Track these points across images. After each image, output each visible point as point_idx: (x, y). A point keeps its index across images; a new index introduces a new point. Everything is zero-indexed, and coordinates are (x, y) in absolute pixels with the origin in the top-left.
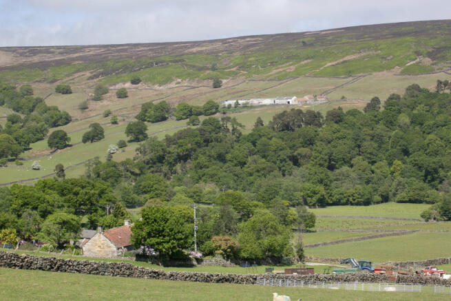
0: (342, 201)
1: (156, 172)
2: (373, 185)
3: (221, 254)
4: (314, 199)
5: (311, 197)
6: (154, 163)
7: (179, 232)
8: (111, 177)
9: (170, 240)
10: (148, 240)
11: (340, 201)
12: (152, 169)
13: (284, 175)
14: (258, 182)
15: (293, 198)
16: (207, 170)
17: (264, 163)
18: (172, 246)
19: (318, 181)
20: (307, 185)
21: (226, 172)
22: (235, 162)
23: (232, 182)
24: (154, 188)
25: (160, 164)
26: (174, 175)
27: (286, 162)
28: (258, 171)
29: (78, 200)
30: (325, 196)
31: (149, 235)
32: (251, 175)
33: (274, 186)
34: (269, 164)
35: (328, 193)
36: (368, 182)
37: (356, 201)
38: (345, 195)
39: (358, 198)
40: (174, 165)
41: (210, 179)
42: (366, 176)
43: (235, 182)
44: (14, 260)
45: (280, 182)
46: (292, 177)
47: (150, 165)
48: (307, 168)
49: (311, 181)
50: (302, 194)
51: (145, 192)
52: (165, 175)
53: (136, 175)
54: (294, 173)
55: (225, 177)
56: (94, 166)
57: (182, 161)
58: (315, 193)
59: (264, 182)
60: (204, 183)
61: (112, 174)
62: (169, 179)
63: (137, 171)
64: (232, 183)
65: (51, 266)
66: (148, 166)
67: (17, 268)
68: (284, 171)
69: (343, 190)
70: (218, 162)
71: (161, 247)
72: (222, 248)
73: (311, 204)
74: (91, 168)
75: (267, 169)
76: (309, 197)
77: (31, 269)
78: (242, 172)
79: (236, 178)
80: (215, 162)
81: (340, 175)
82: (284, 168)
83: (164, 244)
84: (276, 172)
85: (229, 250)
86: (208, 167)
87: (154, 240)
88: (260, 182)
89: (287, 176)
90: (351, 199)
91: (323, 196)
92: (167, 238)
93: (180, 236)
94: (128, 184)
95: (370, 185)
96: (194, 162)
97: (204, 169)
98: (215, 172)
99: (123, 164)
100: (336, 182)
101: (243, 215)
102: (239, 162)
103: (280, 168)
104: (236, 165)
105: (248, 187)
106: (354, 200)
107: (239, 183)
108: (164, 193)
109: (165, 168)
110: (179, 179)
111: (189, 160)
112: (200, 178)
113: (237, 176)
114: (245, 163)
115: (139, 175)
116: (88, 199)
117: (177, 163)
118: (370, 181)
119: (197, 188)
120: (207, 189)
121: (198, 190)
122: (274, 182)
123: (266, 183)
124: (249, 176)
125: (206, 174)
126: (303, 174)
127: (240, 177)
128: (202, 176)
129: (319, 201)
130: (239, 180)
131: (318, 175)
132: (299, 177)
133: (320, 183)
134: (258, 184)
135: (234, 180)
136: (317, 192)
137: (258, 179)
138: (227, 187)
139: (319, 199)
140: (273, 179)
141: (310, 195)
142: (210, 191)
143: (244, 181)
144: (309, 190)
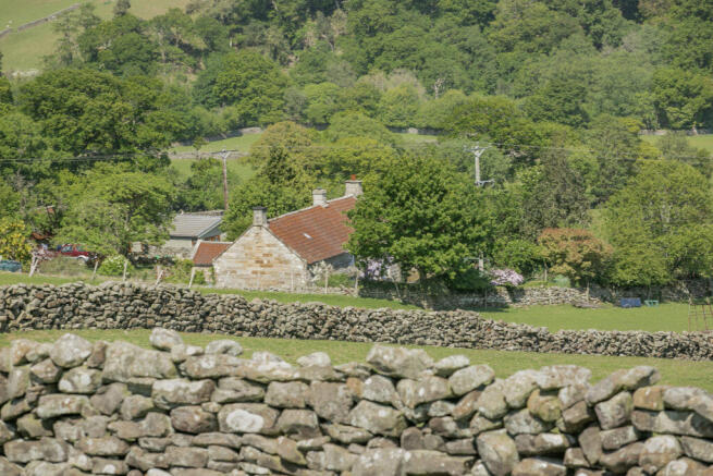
1: (251, 44)
3: (568, 274)
4: (689, 110)
5: (680, 104)
6: (244, 21)
7: (474, 222)
8: (129, 59)
9: (452, 243)
10: (396, 243)
12: (239, 36)
13: (599, 46)
14: (531, 65)
16: (391, 36)
17: (543, 15)
18: (457, 258)
19: (698, 60)
20: (667, 72)
21: (439, 41)
22: (465, 13)
23: (458, 68)
24: (249, 90)
25: (260, 24)
26: (297, 53)
27: (604, 10)
28: (527, 37)
29: (80, 130)
31: (400, 230)
32: (509, 48)
33: (574, 77)
34: (558, 17)
40: (298, 26)
41: (400, 62)
43: (467, 68)
44: (238, 314)
45: (589, 65)
46: (621, 51)
47: (233, 26)
48: (662, 26)
49: (677, 61)
50: (653, 97)
51: (228, 101)
52: (275, 53)
53: (196, 53)
54: (625, 40)
55: (438, 55)
56: (82, 30)
57: (319, 13)
58: (688, 93)
59: (548, 67)
60: (382, 74)
61: (131, 52)
62: (285, 63)
63: (199, 43)
64: (458, 72)
65: (313, 325)
66: (226, 30)
67: (246, 334)
68: (599, 35)
70: (417, 13)
71: (429, 261)
72: (570, 258)
73: (678, 124)
74: (73, 37)
75: (552, 30)
76: (672, 104)
77: (274, 335)
78: (484, 41)
79: (467, 56)
80: (409, 14)
82: (598, 27)
83: (438, 254)
84: (579, 39)
85: (587, 264)
86: (391, 30)
87: (409, 244)
88: (533, 66)
89: (607, 49)
92: (445, 238)
93: (475, 231)
94: (176, 79)
96: (353, 15)
97: (380, 34)
98: (409, 41)
99: (160, 23)
101: (518, 160)
102: (476, 13)
103: (587, 27)
104: (466, 23)
105: (500, 81)
107: (475, 70)
108: (277, 103)
109: (274, 34)
110: (315, 64)
111: (339, 12)
112: (371, 61)
113: (469, 50)
114: (491, 16)
115: (206, 53)
116: (110, 127)
117: (304, 20)
119: (365, 86)
120: (392, 89)
121: (367, 93)
122: (574, 67)
123: (550, 69)
124: (502, 51)
125: (386, 48)
126: (654, 43)
127: (480, 55)
128: (377, 55)
129: (701, 114)
130: (476, 63)
131: (695, 44)
132: (641, 52)
133: (703, 66)
134: (528, 73)
135: (463, 63)
136: (695, 91)
137: (529, 60)
138: (445, 84)
139: (701, 109)
140: (571, 59)
141: (675, 99)
142: (400, 95)
143: (490, 65)
144: (672, 87)
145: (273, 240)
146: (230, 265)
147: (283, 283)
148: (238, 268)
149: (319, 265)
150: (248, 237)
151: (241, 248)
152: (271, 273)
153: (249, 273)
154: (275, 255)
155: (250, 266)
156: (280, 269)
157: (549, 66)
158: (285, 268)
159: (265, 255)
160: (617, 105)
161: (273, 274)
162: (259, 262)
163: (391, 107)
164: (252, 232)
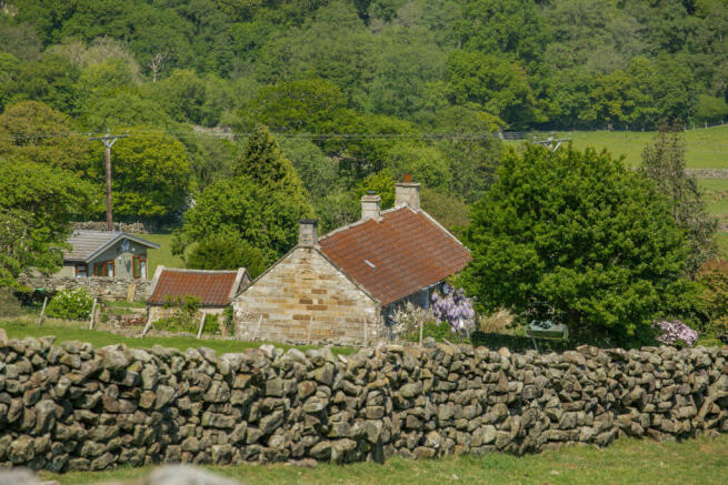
0: (583, 116)
2: (696, 58)
4: (494, 106)
5: (483, 99)
11: (574, 115)
13: (365, 18)
14: (278, 40)
15: (417, 102)
19: (501, 41)
20: (467, 57)
23: (180, 41)
30: (530, 97)
32: (246, 16)
33: (337, 59)
35: (534, 86)
36: (673, 45)
37: (635, 115)
38: (595, 93)
39: (642, 104)
42: (667, 25)
43: (191, 41)
45: (357, 43)
46: (396, 27)
49: (473, 42)
50: (448, 88)
54: (399, 12)
55: (152, 22)
58: (492, 84)
64: (183, 49)
69: (583, 73)
76: (473, 97)
78: (212, 5)
79: (190, 25)
81: (572, 20)
84: (340, 8)
88: (283, 41)
89: (377, 23)
90: (616, 107)
91: (522, 95)
95: (680, 56)
100: (557, 45)
105: (236, 61)
106: (627, 110)
107: (202, 45)
112: (59, 25)
113: (192, 18)
118: (681, 42)
119: (57, 59)
120: (94, 65)
121: (61, 70)
122: (338, 46)
123: (306, 47)
124: (238, 20)
125: (79, 8)
126: (438, 17)
127: (207, 24)
128: (67, 17)
129: (509, 112)
130: (202, 35)
131: (497, 19)
132: (424, 29)
133: (507, 50)
134: (274, 51)
135: (186, 34)
136: (502, 82)
137: (277, 33)
138: (165, 61)
139: (509, 107)
140: (335, 34)
141: (476, 93)
142: (107, 74)
143: (221, 39)
144: (472, 75)
145: (329, 268)
146: (258, 305)
147: (342, 334)
148: (271, 310)
149: (404, 309)
150: (291, 264)
151: (277, 280)
152: (322, 319)
153: (290, 317)
154: (333, 292)
155: (292, 307)
156: (338, 314)
157: (302, 43)
158: (347, 311)
159: (314, 291)
160: (401, 96)
161: (328, 320)
162: (305, 301)
163: (94, 90)
164: (296, 255)
